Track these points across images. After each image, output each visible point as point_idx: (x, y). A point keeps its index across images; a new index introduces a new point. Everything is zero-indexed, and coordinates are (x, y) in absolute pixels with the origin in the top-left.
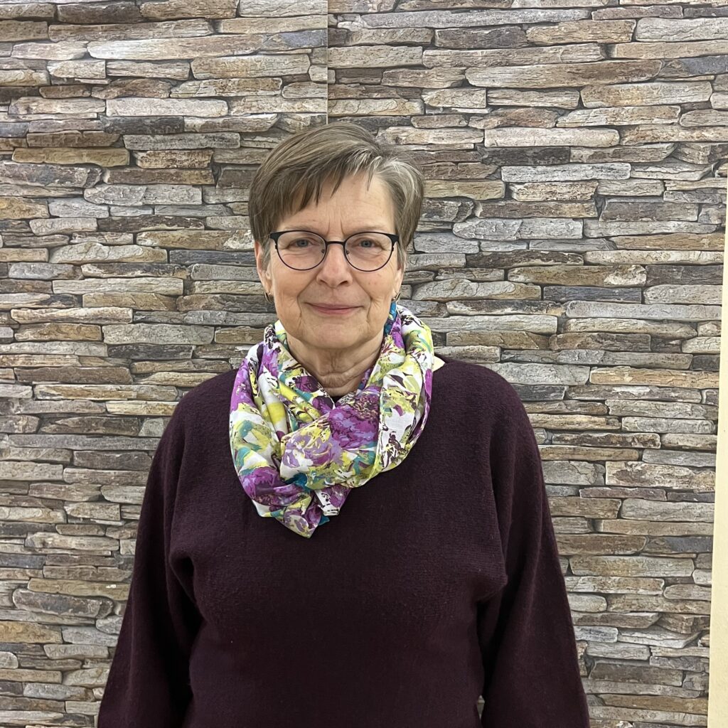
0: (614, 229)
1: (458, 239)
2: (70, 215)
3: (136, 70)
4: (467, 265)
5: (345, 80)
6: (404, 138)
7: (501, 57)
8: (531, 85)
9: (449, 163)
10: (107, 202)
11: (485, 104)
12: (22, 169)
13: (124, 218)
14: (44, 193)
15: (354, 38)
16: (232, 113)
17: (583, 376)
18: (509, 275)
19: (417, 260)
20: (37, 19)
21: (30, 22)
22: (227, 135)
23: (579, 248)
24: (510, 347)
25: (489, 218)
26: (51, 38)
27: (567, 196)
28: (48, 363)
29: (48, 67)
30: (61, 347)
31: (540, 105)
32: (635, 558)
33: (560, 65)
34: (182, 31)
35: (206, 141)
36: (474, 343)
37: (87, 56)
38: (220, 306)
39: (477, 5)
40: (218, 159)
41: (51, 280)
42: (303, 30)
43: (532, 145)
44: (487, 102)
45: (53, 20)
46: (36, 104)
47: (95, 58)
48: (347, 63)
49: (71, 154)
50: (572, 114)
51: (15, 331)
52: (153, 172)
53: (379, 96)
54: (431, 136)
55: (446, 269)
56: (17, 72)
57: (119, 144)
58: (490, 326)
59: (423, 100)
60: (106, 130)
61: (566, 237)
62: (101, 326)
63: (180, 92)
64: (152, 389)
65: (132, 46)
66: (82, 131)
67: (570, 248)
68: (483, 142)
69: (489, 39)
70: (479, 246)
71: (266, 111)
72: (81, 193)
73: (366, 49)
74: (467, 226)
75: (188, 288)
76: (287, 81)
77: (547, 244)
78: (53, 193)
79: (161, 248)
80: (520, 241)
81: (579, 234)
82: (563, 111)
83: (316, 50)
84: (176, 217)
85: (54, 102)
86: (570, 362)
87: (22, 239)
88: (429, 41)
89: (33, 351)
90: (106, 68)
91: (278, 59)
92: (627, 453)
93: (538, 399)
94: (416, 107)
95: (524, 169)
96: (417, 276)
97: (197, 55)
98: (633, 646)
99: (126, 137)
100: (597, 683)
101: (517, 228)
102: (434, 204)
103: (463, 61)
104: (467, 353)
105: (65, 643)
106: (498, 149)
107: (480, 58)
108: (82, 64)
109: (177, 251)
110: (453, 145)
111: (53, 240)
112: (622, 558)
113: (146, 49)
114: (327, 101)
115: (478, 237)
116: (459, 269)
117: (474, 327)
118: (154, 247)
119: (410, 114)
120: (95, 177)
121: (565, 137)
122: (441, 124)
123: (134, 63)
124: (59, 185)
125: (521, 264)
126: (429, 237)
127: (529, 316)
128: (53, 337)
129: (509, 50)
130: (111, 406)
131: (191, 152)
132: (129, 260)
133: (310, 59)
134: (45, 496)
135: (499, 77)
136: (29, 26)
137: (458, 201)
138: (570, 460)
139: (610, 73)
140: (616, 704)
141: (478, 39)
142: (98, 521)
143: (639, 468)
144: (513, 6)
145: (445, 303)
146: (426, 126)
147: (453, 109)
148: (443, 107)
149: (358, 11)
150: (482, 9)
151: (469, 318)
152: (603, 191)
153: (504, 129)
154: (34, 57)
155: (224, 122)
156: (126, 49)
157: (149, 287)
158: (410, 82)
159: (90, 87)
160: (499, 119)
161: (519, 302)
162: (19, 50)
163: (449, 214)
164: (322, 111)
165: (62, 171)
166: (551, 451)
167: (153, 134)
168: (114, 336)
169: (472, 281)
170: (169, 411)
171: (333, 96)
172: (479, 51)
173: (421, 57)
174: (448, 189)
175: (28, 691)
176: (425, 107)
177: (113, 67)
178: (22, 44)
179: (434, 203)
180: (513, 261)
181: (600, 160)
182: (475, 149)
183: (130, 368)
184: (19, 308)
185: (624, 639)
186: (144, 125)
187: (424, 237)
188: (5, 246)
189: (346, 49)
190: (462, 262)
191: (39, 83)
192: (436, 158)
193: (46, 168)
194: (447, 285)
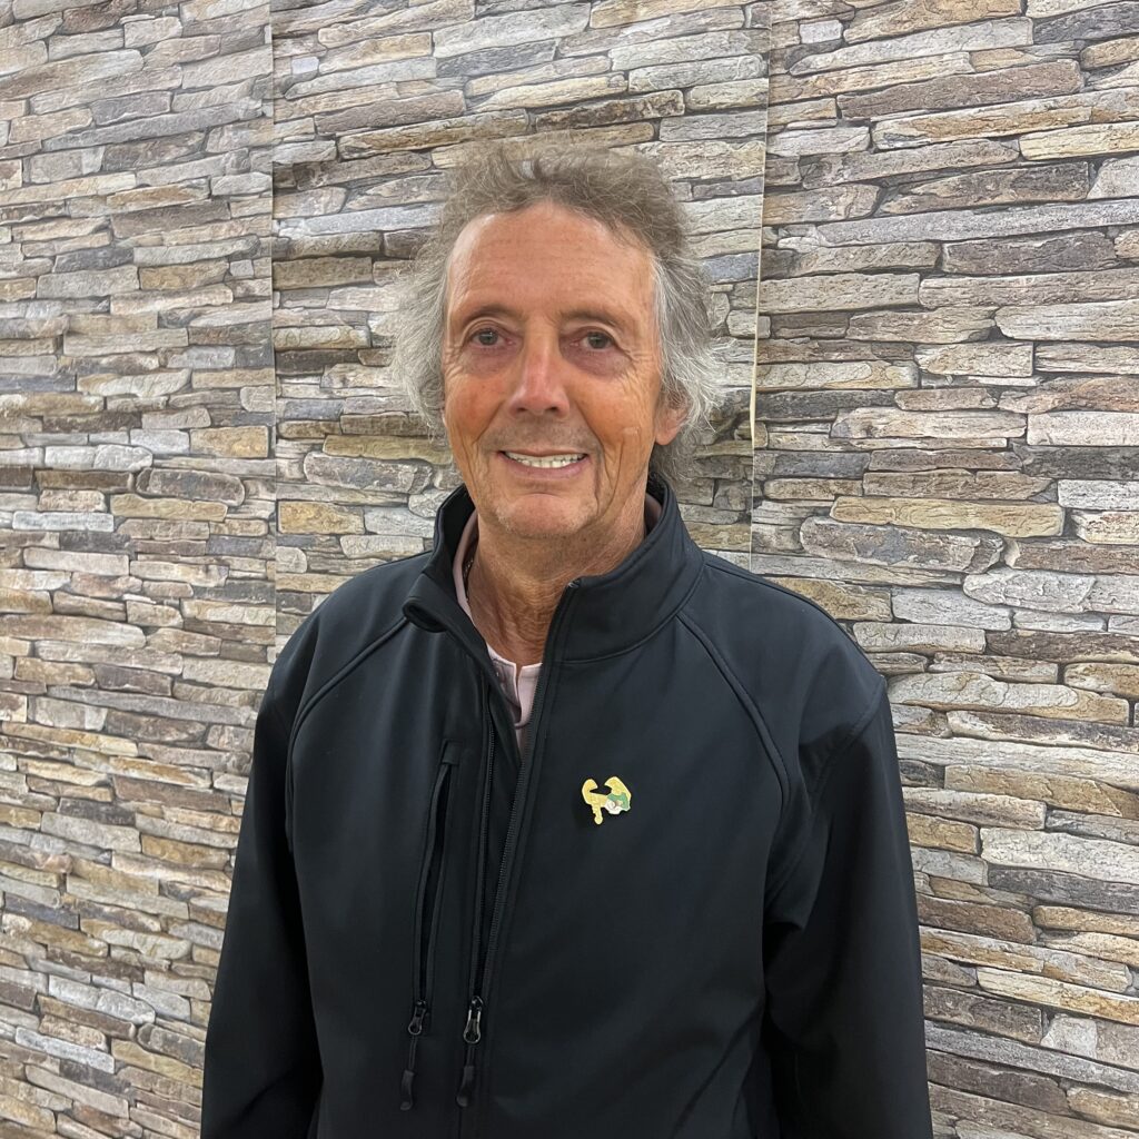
1: (973, 603)
2: (390, 532)
4: (988, 650)
5: (786, 332)
6: (881, 427)
7: (1063, 288)
8: (1122, 335)
9: (960, 472)
11: (1030, 369)
12: (334, 464)
14: (360, 499)
15: (804, 264)
18: (1067, 674)
19: (896, 634)
20: (359, 255)
21: (350, 259)
24: (1065, 806)
25: (1032, 570)
26: (376, 280)
29: (370, 322)
36: (996, 789)
39: (1021, 198)
42: (723, 255)
43: (1120, 443)
44: (1034, 367)
45: (379, 254)
46: (353, 373)
48: (791, 305)
49: (394, 445)
53: (841, 357)
54: (929, 424)
55: (949, 653)
56: (332, 329)
58: (1028, 764)
59: (917, 363)
66: (407, 413)
68: (1025, 436)
69: (1040, 256)
70: (1012, 619)
72: (405, 501)
73: (822, 281)
74: (990, 582)
78: (370, 500)
80: (1091, 614)
83: (741, 286)
85: (376, 371)
87: (330, 561)
88: (933, 263)
93: (1115, 909)
94: (904, 375)
95: (1103, 485)
96: (896, 661)
101: (1085, 591)
102: (930, 540)
103: (991, 296)
104: (982, 806)
106: (1053, 449)
107: (1023, 291)
110: (968, 440)
114: (754, 367)
115: (1009, 602)
116: (972, 656)
117: (997, 761)
119: (892, 386)
120: (424, 478)
122: (947, 404)
124: (378, 489)
125: (1090, 657)
126: (920, 596)
127: (1104, 754)
129: (1080, 274)
133: (730, 301)
135: (1060, 322)
136: (350, 263)
137: (975, 538)
141: (1022, 257)
144: (1091, 196)
145: (945, 712)
146: (921, 406)
147: (970, 378)
148: (952, 375)
149: (813, 220)
150: (1031, 204)
151: (987, 744)
153: (1065, 414)
154: (353, 307)
158: (896, 333)
160: (1056, 396)
161: (1085, 725)
162: (336, 298)
163: (957, 559)
164: (746, 383)
165: (383, 469)
169: (997, 679)
171: (765, 358)
172: (1023, 278)
173: (917, 291)
174: (957, 514)
176: (920, 374)
178: (341, 290)
179: (930, 538)
180: (1076, 651)
182: (1008, 449)
187: (910, 594)
188: (309, 571)
189: (790, 282)
190: (979, 643)
191: (358, 344)
192: (937, 461)
193: (363, 464)
194: (949, 681)
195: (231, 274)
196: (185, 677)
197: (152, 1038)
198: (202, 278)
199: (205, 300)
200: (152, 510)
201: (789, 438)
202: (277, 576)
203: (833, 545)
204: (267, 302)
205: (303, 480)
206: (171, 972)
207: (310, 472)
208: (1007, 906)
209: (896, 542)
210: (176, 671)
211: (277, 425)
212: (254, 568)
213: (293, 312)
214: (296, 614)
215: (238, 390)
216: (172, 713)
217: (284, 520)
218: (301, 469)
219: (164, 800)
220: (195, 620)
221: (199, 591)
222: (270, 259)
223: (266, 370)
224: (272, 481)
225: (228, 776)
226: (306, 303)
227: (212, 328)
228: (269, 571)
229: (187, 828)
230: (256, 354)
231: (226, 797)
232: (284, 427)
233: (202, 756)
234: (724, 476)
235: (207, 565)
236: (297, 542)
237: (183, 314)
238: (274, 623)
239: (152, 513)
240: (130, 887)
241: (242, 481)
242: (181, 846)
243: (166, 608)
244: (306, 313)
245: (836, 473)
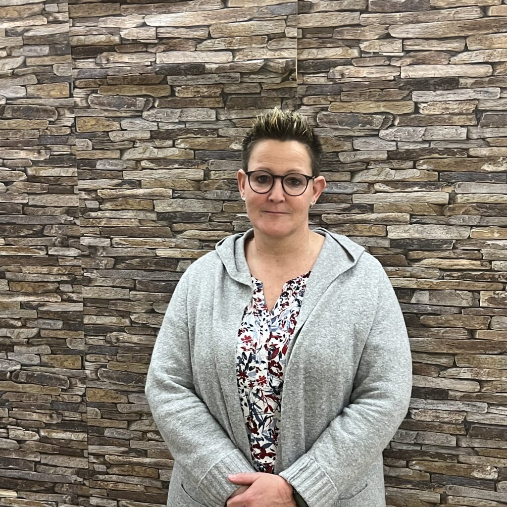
0: (488, 133)
1: (383, 141)
2: (134, 129)
3: (176, 33)
4: (389, 158)
5: (309, 36)
6: (347, 74)
7: (413, 18)
8: (433, 35)
9: (377, 90)
10: (157, 120)
11: (401, 49)
12: (105, 99)
13: (167, 130)
14: (118, 114)
15: (315, 8)
16: (235, 60)
17: (466, 233)
18: (416, 165)
19: (355, 155)
20: (113, 2)
22: (233, 75)
23: (464, 146)
24: (417, 214)
25: (404, 126)
26: (122, 14)
27: (456, 111)
28: (121, 224)
29: (120, 33)
30: (129, 214)
31: (439, 49)
32: (500, 357)
33: (453, 22)
34: (204, 6)
35: (219, 78)
36: (393, 211)
37: (144, 25)
38: (227, 187)
40: (227, 90)
41: (122, 171)
42: (282, 4)
43: (433, 76)
44: (403, 48)
45: (123, 2)
46: (113, 56)
47: (150, 26)
48: (310, 25)
49: (134, 89)
50: (460, 55)
51: (100, 203)
52: (186, 99)
53: (331, 46)
54: (365, 72)
55: (374, 161)
56: (101, 36)
57: (164, 82)
58: (403, 200)
59: (360, 48)
60: (156, 73)
61: (456, 139)
62: (153, 200)
63: (203, 47)
64: (185, 242)
65: (173, 17)
66: (141, 74)
67: (458, 146)
68: (400, 75)
69: (404, 5)
70: (397, 146)
71: (257, 58)
72: (141, 114)
73: (323, 15)
74: (389, 132)
75: (207, 175)
76: (271, 37)
77: (443, 143)
78: (123, 115)
79: (191, 149)
80: (424, 142)
81: (464, 136)
82: (454, 53)
83: (290, 16)
84: (199, 129)
85: (125, 55)
86: (457, 223)
87: (105, 144)
88: (365, 8)
89: (112, 217)
90: (156, 32)
91: (265, 23)
92: (495, 285)
93: (435, 249)
94: (355, 53)
95: (428, 92)
96: (355, 166)
97: (213, 22)
98: (498, 415)
99: (169, 77)
100: (473, 441)
101: (422, 132)
102: (367, 117)
103: (387, 21)
104: (388, 218)
105: (130, 403)
106: (410, 80)
107: (398, 19)
108: (141, 30)
109: (200, 151)
110: (380, 77)
111: (124, 145)
112: (491, 356)
113: (181, 19)
114: (296, 50)
115: (396, 139)
116: (383, 161)
117: (393, 200)
118: (185, 149)
119: (351, 57)
120: (150, 103)
121: (456, 70)
122: (372, 63)
123: (175, 29)
124: (127, 109)
125: (425, 157)
126: (363, 140)
127: (430, 193)
128: (124, 207)
129: (418, 12)
130: (160, 252)
131: (209, 86)
132: (170, 158)
133: (286, 23)
134: (119, 309)
135: (412, 31)
136: (109, 6)
137: (383, 115)
138: (456, 290)
139: (487, 27)
140: (486, 454)
141: (398, 6)
142: (151, 326)
143: (503, 296)
145: (373, 184)
146: (362, 65)
147: (380, 53)
148: (373, 52)
151: (389, 194)
152: (481, 107)
153: (414, 66)
154: (112, 26)
155: (230, 66)
156: (169, 19)
157: (183, 175)
158: (352, 36)
159: (146, 45)
160: (411, 59)
161: (423, 183)
162: (103, 22)
163: (377, 124)
164: (294, 57)
165: (129, 100)
166: (443, 283)
167: (186, 75)
168: (161, 207)
169: (392, 169)
170: (195, 255)
171: (300, 47)
172: (398, 14)
173: (359, 19)
174: (376, 107)
175: (107, 433)
176: (361, 52)
177: (161, 31)
178: (104, 18)
180: (420, 155)
181: (480, 86)
182: (394, 80)
183: (171, 227)
184: (103, 189)
185: (492, 411)
186: (180, 69)
187: (360, 140)
188: (93, 149)
189: (309, 15)
190: (385, 156)
191: (115, 43)
192: (369, 86)
193: (119, 98)
194: (375, 172)
195: (45, 11)
196: (30, 204)
197: (20, 377)
198: (30, 12)
199: (32, 23)
200: (7, 125)
201: (311, 79)
202: (77, 153)
203: (330, 122)
204: (66, 24)
205: (89, 107)
206: (29, 343)
207: (92, 103)
208: (398, 254)
209: (354, 119)
210: (25, 202)
211: (74, 82)
212: (66, 150)
213: (80, 28)
214: (89, 170)
215: (52, 66)
216: (23, 222)
217: (80, 126)
218: (87, 102)
219: (21, 263)
220: (34, 176)
221: (35, 163)
222: (67, 3)
223: (67, 56)
224: (72, 108)
225: (56, 248)
226: (87, 24)
227: (37, 36)
228: (73, 151)
229: (36, 275)
230: (61, 48)
231: (56, 257)
232: (77, 83)
233: (42, 240)
234: (286, 96)
235: (39, 150)
236: (87, 136)
237: (19, 30)
238: (76, 175)
239: (7, 127)
240: (4, 307)
241: (56, 109)
242: (32, 284)
243: (18, 172)
244: (87, 29)
245: (330, 93)
